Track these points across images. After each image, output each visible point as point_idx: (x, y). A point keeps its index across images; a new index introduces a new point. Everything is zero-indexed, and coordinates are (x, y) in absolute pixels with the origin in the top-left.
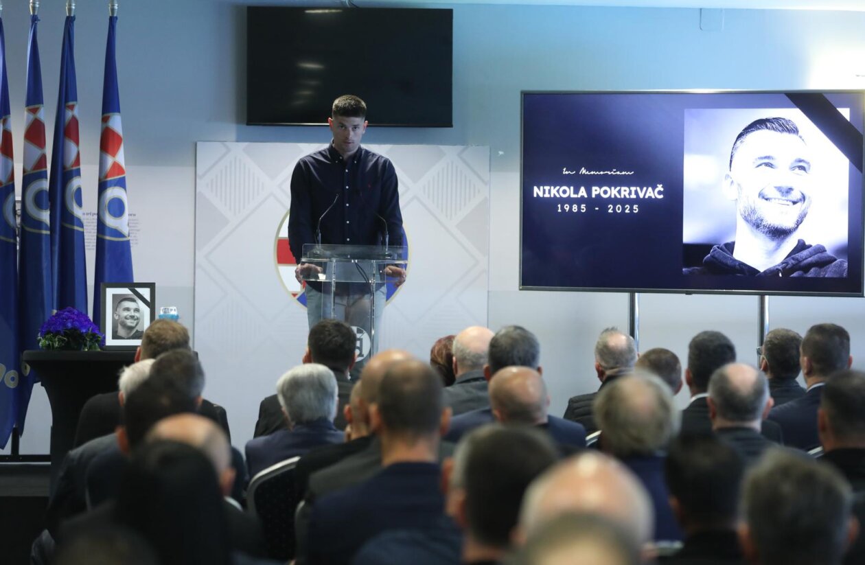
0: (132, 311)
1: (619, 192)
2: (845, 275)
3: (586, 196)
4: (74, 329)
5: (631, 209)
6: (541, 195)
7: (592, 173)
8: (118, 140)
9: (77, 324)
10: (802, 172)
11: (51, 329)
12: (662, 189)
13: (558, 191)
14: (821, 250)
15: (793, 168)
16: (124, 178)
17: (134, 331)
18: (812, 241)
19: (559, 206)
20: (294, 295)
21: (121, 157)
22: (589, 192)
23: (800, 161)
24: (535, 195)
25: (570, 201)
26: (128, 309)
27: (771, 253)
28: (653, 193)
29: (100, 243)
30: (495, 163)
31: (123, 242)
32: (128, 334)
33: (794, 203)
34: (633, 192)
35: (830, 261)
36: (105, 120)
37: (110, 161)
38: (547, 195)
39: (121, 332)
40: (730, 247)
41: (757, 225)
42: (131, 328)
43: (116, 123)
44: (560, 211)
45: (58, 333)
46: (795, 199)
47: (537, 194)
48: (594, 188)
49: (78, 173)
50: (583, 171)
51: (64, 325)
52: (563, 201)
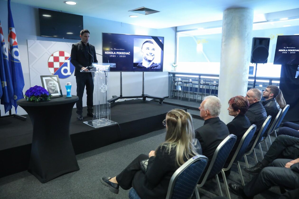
0: (53, 84)
1: (122, 53)
2: (160, 68)
5: (124, 56)
6: (107, 53)
7: (117, 49)
8: (15, 35)
10: (154, 50)
12: (130, 53)
13: (110, 53)
14: (156, 64)
15: (152, 50)
16: (17, 46)
17: (55, 91)
18: (155, 62)
21: (16, 40)
22: (116, 53)
23: (154, 49)
24: (105, 53)
25: (112, 55)
26: (51, 84)
27: (148, 65)
28: (128, 53)
32: (53, 92)
33: (152, 56)
34: (124, 53)
35: (158, 66)
36: (9, 29)
37: (13, 41)
38: (108, 53)
39: (51, 91)
40: (142, 63)
41: (146, 60)
42: (53, 90)
46: (152, 55)
49: (4, 43)
50: (115, 49)
52: (111, 55)
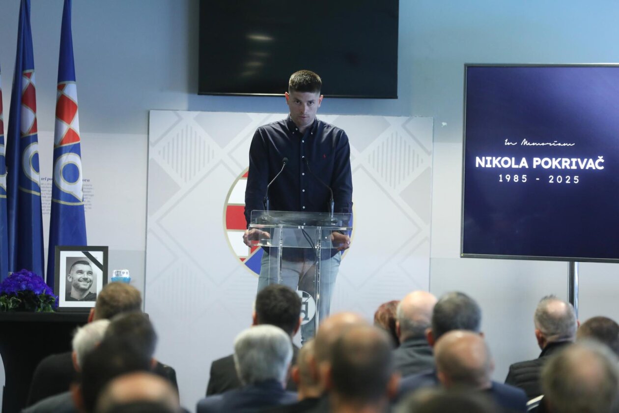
0: (85, 273)
1: (560, 163)
3: (527, 167)
4: (29, 291)
5: (572, 180)
6: (483, 165)
7: (534, 144)
8: (74, 107)
9: (31, 286)
11: (6, 291)
12: (603, 161)
13: (500, 162)
16: (79, 144)
17: (87, 293)
19: (501, 176)
20: (242, 260)
21: (75, 124)
22: (530, 162)
24: (477, 166)
25: (511, 171)
26: (81, 272)
28: (594, 164)
29: (55, 207)
30: (438, 134)
31: (77, 207)
32: (81, 296)
34: (574, 164)
36: (61, 87)
37: (65, 127)
38: (489, 166)
39: (74, 293)
42: (84, 290)
43: (72, 91)
44: (501, 181)
45: (12, 294)
47: (479, 164)
48: (535, 159)
49: (35, 139)
50: (525, 142)
51: (19, 287)
52: (504, 171)
